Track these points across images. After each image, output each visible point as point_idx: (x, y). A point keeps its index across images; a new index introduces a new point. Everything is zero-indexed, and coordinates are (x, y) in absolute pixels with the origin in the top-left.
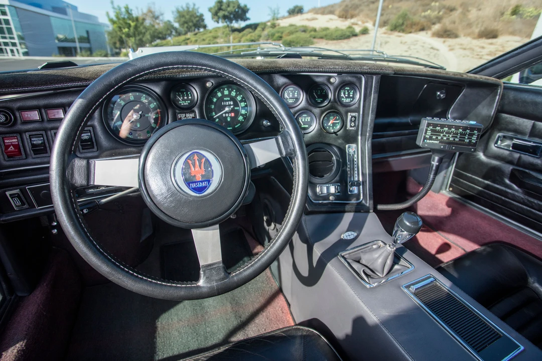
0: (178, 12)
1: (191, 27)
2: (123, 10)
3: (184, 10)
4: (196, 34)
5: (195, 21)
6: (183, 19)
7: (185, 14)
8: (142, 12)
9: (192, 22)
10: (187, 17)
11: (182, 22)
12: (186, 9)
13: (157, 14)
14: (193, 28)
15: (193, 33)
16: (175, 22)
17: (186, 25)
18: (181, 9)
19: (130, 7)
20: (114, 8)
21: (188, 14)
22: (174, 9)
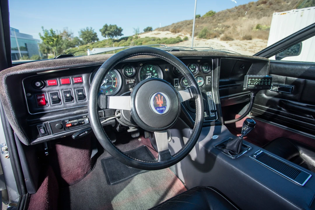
0: (82, 32)
1: (90, 40)
2: (50, 32)
3: (85, 31)
4: (93, 44)
5: (92, 37)
6: (85, 36)
7: (86, 33)
8: (60, 33)
9: (90, 37)
10: (87, 35)
11: (84, 37)
12: (86, 30)
13: (69, 33)
14: (91, 41)
15: (91, 43)
16: (81, 38)
17: (87, 39)
18: (84, 31)
19: (54, 30)
20: (43, 31)
21: (87, 33)
22: (80, 31)
